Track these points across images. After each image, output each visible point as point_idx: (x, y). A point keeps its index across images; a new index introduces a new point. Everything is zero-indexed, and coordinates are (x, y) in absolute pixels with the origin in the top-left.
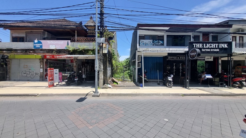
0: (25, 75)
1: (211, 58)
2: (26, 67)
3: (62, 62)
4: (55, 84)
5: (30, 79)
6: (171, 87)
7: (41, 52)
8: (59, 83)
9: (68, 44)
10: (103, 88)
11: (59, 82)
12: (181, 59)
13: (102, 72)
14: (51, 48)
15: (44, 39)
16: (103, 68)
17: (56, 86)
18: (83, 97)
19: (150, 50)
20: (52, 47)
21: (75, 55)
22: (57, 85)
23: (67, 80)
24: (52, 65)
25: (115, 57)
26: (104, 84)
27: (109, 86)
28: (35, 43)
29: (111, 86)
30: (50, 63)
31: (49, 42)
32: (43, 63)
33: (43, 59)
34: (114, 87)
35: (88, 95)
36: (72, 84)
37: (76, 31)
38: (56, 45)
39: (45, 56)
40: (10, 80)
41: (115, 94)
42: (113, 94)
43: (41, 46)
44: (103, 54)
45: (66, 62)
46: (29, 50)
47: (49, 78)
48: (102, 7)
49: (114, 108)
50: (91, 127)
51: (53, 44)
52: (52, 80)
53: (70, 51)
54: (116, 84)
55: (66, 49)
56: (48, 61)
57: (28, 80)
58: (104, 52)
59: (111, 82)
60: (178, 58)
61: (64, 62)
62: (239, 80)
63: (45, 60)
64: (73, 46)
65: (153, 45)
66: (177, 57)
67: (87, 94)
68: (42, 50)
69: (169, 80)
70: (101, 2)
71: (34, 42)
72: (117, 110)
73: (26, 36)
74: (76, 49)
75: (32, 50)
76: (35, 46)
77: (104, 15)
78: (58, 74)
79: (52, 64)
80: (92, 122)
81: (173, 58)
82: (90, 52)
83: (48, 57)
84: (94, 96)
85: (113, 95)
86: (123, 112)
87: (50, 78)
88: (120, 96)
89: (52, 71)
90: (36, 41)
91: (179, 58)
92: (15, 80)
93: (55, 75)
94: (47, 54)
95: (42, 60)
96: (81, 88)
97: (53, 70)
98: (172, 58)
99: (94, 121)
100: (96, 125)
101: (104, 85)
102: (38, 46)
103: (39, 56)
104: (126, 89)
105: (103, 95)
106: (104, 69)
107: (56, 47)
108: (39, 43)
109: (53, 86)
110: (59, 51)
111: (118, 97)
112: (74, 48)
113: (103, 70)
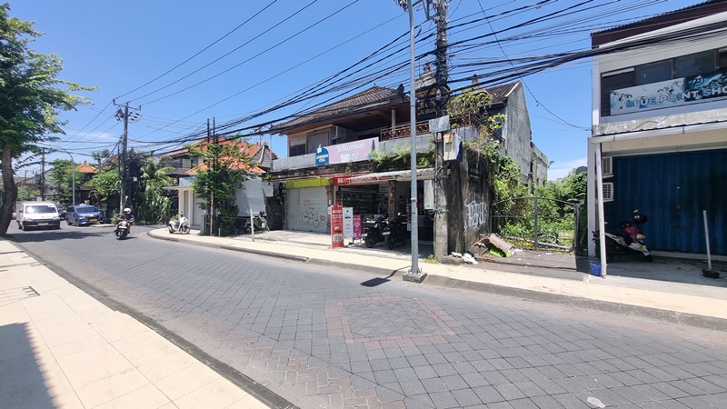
0: (306, 219)
2: (307, 203)
3: (371, 192)
4: (346, 243)
5: (313, 228)
7: (327, 171)
8: (355, 242)
9: (373, 148)
10: (445, 262)
11: (354, 239)
13: (442, 216)
14: (343, 162)
15: (334, 142)
16: (445, 203)
17: (347, 247)
18: (383, 277)
19: (662, 122)
20: (345, 159)
21: (388, 171)
22: (350, 244)
23: (366, 235)
24: (349, 199)
25: (510, 167)
26: (450, 249)
27: (467, 257)
28: (318, 155)
29: (472, 260)
30: (346, 195)
31: (339, 147)
32: (332, 195)
33: (332, 186)
34: (484, 263)
35: (396, 273)
36: (378, 244)
37: (393, 111)
38: (350, 152)
39: (335, 180)
40: (287, 229)
41: (470, 282)
42: (464, 281)
43: (327, 159)
44: (445, 163)
45: (380, 190)
46: (309, 169)
47: (334, 228)
48: (442, 29)
49: (435, 317)
50: (349, 341)
51: (345, 152)
52: (340, 231)
53: (378, 163)
54: (498, 255)
55: (369, 159)
56: (342, 189)
57: (311, 231)
58: (445, 159)
59: (480, 246)
61: (375, 192)
63: (336, 189)
64: (384, 150)
65: (692, 98)
67: (395, 271)
68: (328, 167)
70: (438, 18)
71: (316, 151)
72: (441, 324)
73: (308, 142)
74: (390, 156)
75: (313, 169)
76: (317, 161)
77: (448, 51)
78: (351, 220)
79: (349, 196)
80: (360, 332)
82: (423, 159)
83: (340, 181)
84: (406, 278)
85: (461, 284)
86: (451, 333)
87: (336, 228)
88: (483, 290)
89: (339, 211)
90: (319, 150)
92: (293, 230)
93: (345, 221)
94: (336, 175)
95: (330, 188)
96: (393, 255)
97: (341, 209)
99: (365, 332)
100: (363, 340)
101: (449, 253)
102: (322, 158)
103: (326, 180)
104: (524, 273)
105: (434, 279)
106: (448, 206)
107: (351, 157)
108: (324, 152)
109: (341, 245)
110: (357, 167)
111: (475, 292)
112: (385, 156)
113: (444, 210)
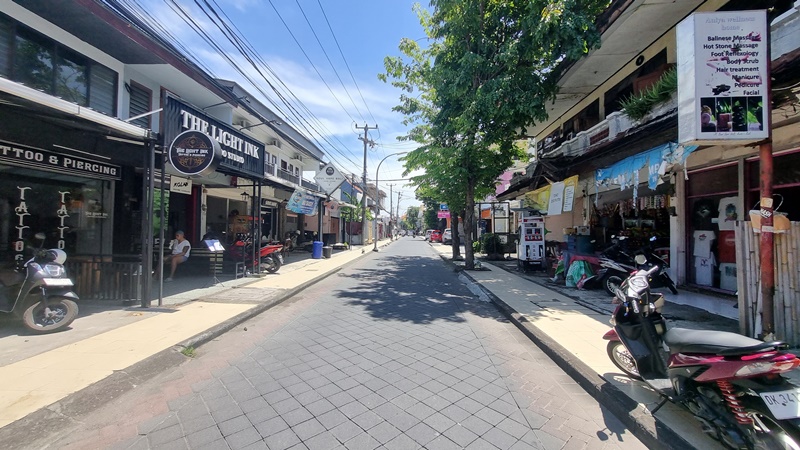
1: (186, 184)
6: (65, 328)
12: (70, 166)
60: (53, 159)
62: (271, 251)
66: (46, 156)
69: (50, 282)
81: (18, 152)
91: (61, 163)
98: (11, 154)
